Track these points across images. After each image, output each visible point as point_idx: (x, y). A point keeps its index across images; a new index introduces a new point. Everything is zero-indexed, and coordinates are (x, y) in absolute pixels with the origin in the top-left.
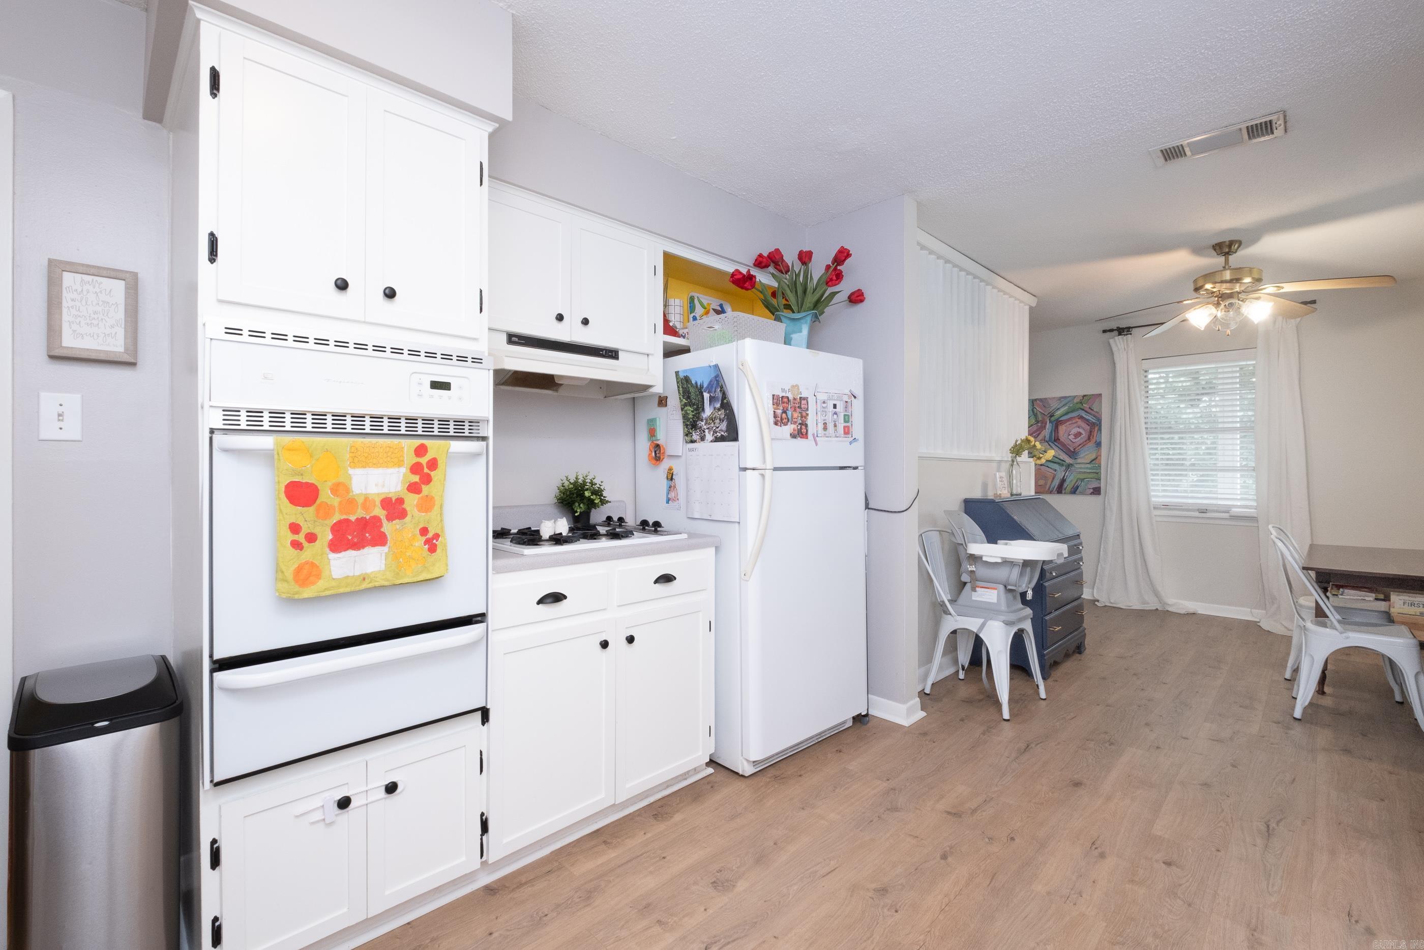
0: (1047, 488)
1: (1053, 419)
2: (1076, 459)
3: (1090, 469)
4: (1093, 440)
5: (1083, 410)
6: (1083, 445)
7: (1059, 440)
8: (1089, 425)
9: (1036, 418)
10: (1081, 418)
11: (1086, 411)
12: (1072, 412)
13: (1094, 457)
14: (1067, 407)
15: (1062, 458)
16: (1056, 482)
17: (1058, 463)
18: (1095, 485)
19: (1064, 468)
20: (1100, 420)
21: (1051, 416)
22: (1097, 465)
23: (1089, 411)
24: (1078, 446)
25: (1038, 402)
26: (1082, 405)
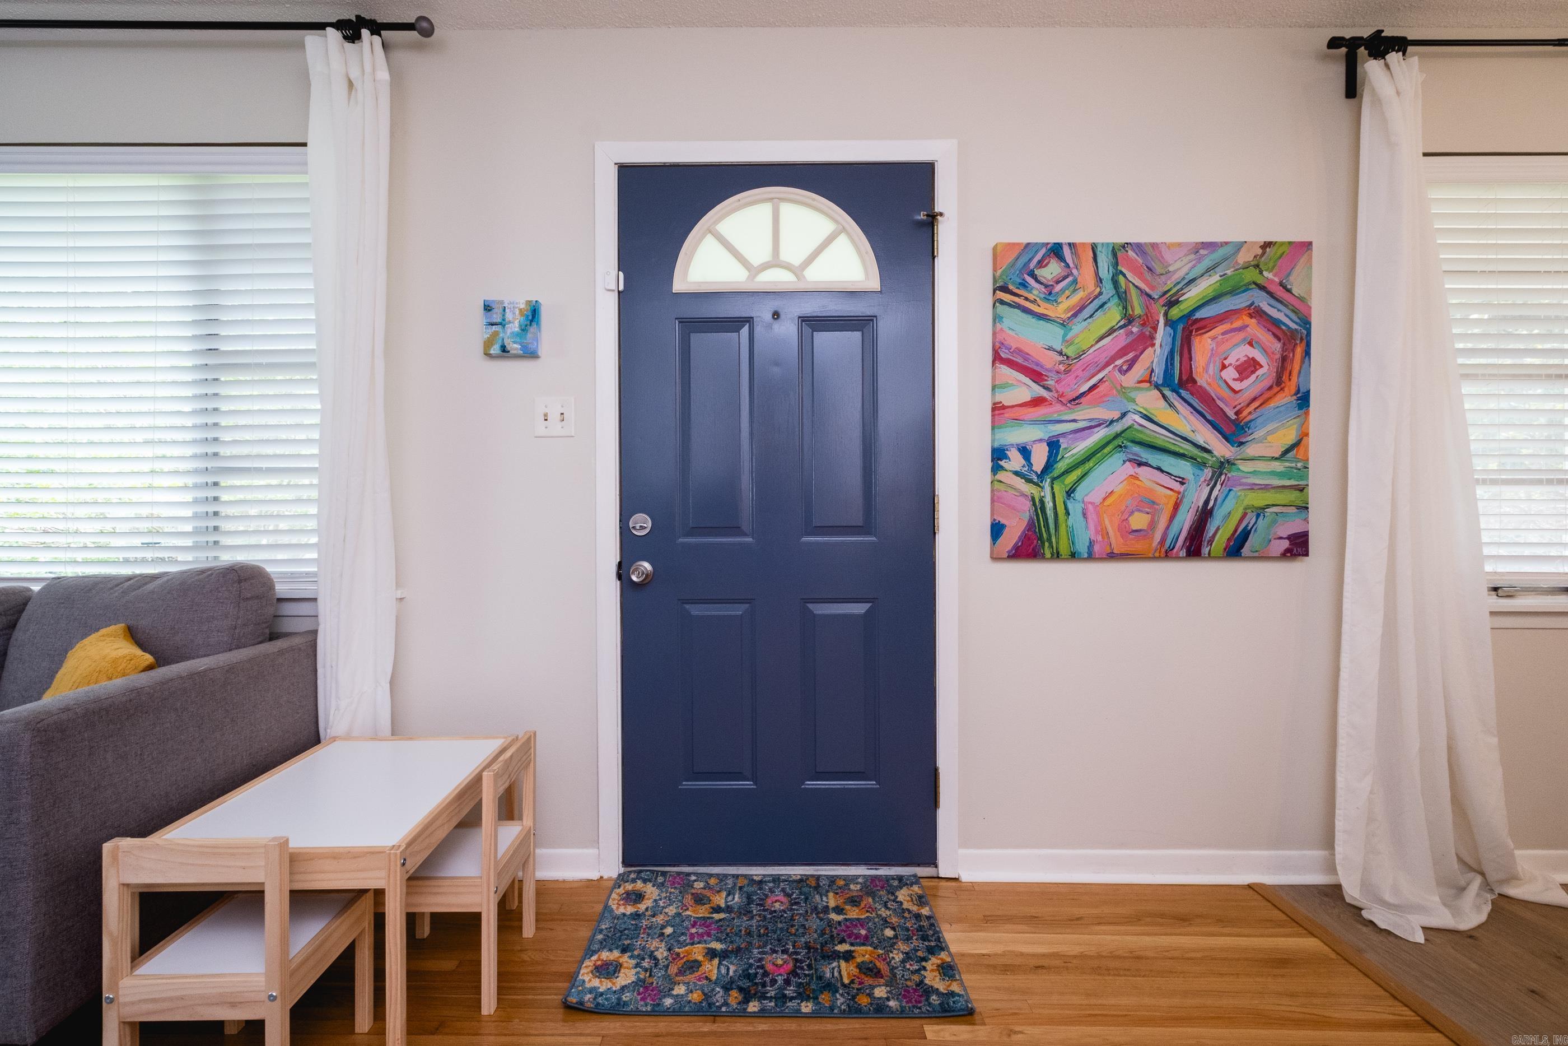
0: (1158, 536)
1: (1175, 312)
2: (1241, 444)
3: (1280, 475)
4: (1291, 386)
5: (1262, 288)
6: (1261, 399)
7: (1194, 382)
8: (1279, 340)
9: (1125, 308)
10: (1258, 313)
11: (1271, 294)
12: (1233, 292)
13: (1290, 437)
14: (1216, 278)
15: (1201, 443)
16: (1185, 519)
17: (1192, 459)
18: (1294, 527)
19: (1208, 473)
20: (1306, 323)
21: (1172, 303)
22: (1299, 465)
23: (1280, 292)
24: (1248, 405)
25: (1131, 253)
26: (1261, 272)
